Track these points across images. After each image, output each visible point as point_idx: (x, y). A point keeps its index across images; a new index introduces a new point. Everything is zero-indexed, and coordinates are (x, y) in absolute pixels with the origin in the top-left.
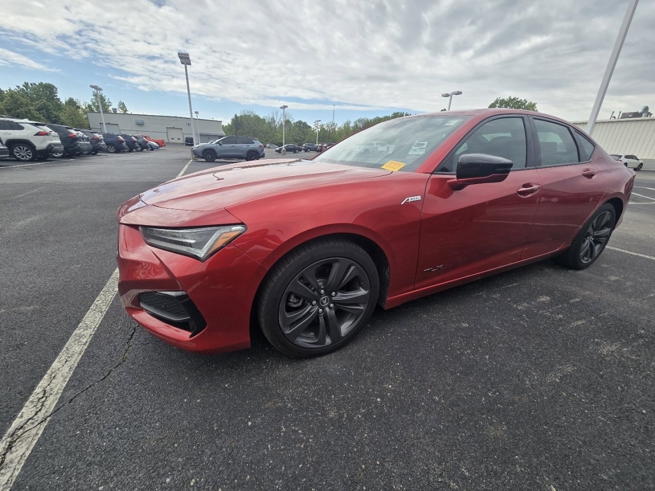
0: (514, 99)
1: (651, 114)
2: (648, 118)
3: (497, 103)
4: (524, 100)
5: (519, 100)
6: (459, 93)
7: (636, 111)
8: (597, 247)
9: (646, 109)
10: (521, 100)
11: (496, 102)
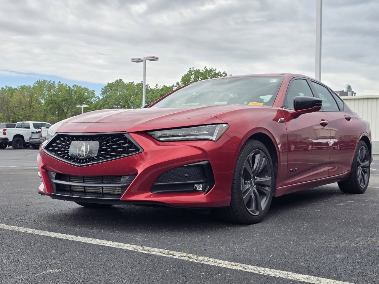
0: (211, 70)
1: (355, 93)
2: (353, 97)
3: (192, 75)
4: (224, 73)
5: (217, 72)
6: (154, 59)
7: (342, 90)
8: (366, 176)
9: (349, 88)
10: (220, 72)
11: (190, 73)
